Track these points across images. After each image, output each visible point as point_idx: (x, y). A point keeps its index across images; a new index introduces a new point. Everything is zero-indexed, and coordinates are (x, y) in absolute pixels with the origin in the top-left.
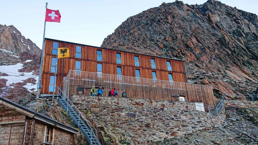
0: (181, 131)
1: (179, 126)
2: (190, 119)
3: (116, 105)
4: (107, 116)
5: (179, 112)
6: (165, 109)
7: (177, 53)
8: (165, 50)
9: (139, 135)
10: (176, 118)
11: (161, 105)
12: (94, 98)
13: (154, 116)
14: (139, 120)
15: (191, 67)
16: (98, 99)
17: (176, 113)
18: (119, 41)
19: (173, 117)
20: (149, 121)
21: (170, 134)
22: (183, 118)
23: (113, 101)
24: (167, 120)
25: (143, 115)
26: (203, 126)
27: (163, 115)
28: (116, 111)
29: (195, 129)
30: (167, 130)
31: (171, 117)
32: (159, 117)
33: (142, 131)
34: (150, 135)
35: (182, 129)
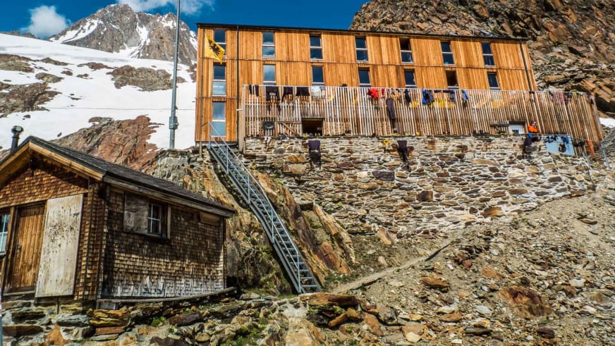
0: (510, 203)
1: (503, 193)
2: (533, 174)
3: (345, 156)
4: (324, 182)
5: (504, 161)
6: (468, 156)
7: (523, 25)
8: (493, 23)
9: (404, 219)
10: (495, 176)
11: (456, 148)
12: (294, 142)
13: (439, 175)
14: (403, 185)
15: (558, 56)
16: (303, 144)
17: (496, 164)
18: (384, 12)
19: (488, 173)
20: (429, 185)
21: (481, 214)
22: (514, 172)
23: (338, 146)
24: (474, 179)
25: (413, 174)
26: (564, 190)
27: (463, 171)
28: (346, 170)
29: (545, 198)
30: (474, 204)
31: (483, 173)
32: (452, 177)
33: (410, 209)
34: (431, 218)
35: (511, 199)
